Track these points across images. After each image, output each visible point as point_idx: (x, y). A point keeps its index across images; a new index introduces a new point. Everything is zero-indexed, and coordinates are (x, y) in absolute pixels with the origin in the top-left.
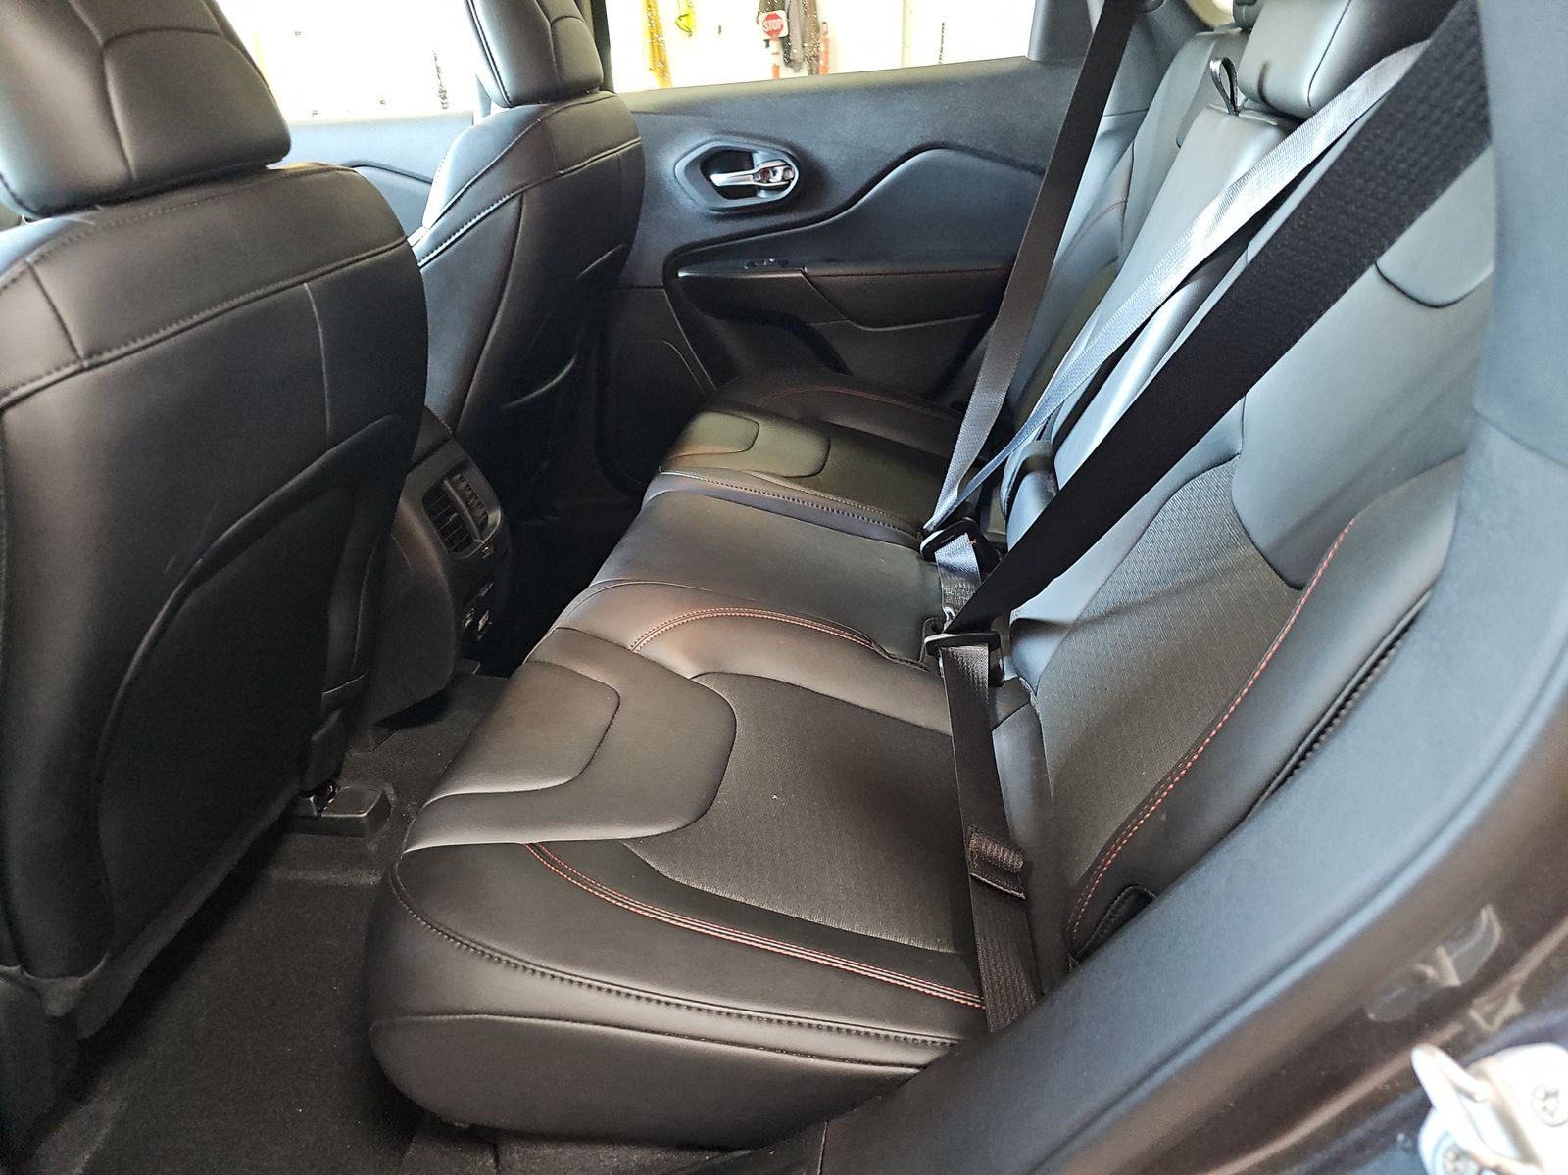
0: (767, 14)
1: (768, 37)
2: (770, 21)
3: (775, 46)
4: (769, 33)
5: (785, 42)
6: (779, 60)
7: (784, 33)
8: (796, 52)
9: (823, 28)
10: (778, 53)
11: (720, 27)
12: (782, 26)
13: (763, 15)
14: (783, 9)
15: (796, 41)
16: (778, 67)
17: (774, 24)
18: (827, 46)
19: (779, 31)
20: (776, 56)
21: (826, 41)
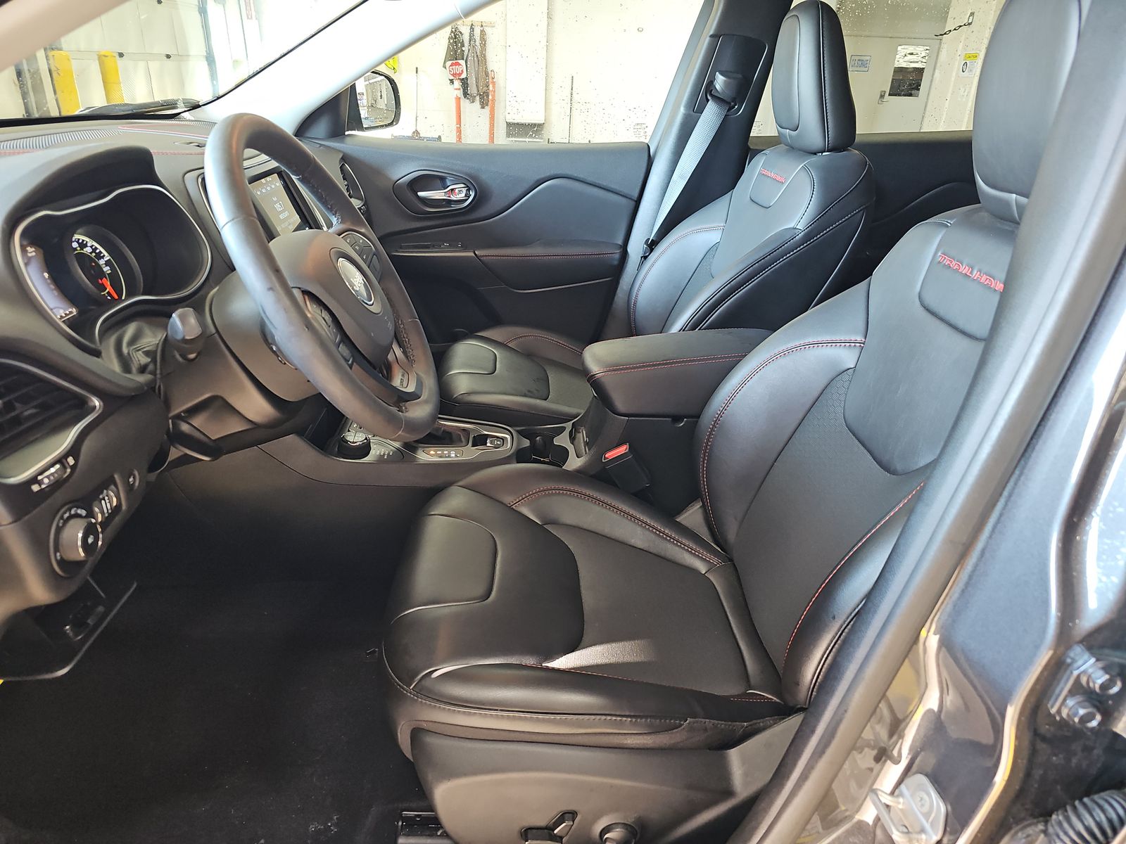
0: (451, 62)
1: (452, 78)
2: (454, 67)
3: (457, 84)
4: (453, 75)
5: (465, 83)
6: (460, 93)
7: (464, 76)
8: (472, 89)
9: (491, 75)
10: (459, 89)
11: (417, 68)
12: (462, 71)
13: (449, 63)
14: (463, 59)
15: (472, 82)
16: (460, 98)
17: (457, 69)
18: (494, 87)
19: (460, 74)
20: (459, 91)
21: (494, 83)
